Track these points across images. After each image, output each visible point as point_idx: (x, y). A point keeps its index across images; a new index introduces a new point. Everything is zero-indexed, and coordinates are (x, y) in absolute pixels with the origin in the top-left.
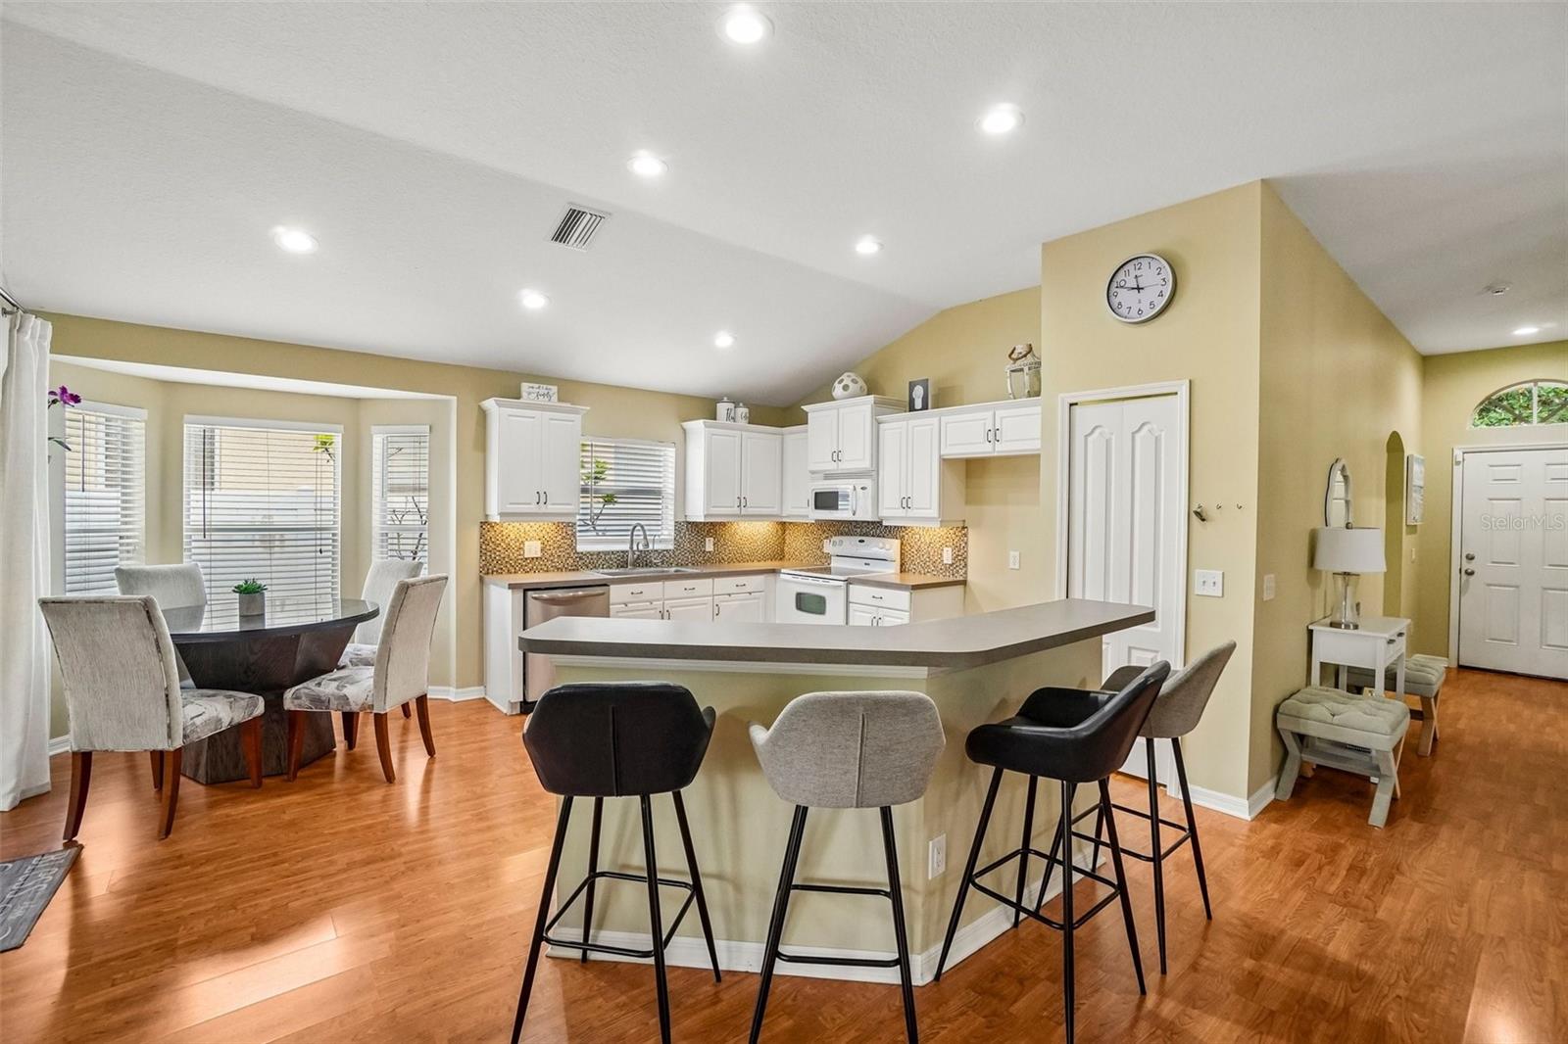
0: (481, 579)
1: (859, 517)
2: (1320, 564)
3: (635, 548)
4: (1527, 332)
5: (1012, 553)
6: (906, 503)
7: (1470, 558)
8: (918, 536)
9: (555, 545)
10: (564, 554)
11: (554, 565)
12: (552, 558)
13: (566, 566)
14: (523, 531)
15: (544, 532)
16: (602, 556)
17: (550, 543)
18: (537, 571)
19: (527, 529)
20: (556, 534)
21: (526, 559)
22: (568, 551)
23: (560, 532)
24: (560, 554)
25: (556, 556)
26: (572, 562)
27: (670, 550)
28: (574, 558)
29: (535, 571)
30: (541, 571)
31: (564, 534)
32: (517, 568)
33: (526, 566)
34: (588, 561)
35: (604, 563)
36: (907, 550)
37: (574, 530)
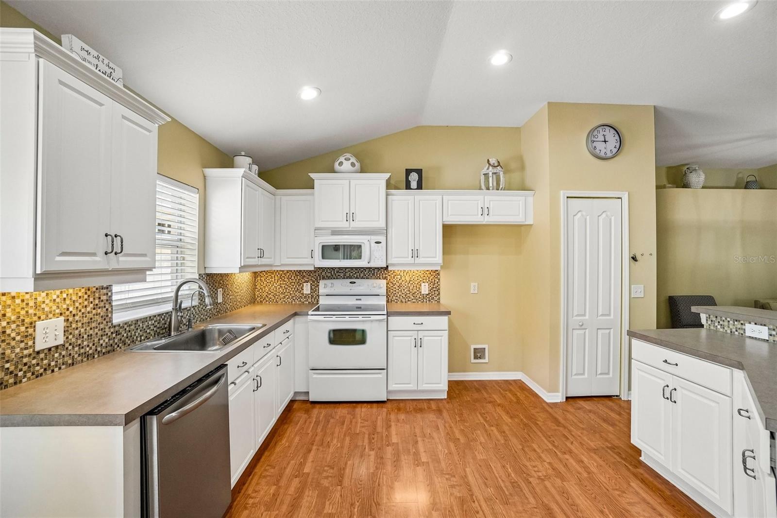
1: (373, 265)
5: (472, 284)
6: (415, 254)
8: (399, 277)
10: (96, 330)
11: (82, 351)
12: (79, 342)
13: (99, 349)
14: (32, 303)
15: (68, 302)
16: (139, 326)
17: (77, 318)
18: (56, 369)
19: (40, 299)
20: (86, 303)
21: (38, 353)
22: (102, 326)
23: (91, 299)
24: (91, 332)
25: (86, 336)
26: (107, 340)
27: (196, 306)
28: (109, 334)
29: (53, 371)
30: (63, 367)
31: (97, 301)
32: (20, 374)
33: (38, 364)
34: (125, 335)
35: (141, 333)
36: (390, 287)
37: (109, 294)
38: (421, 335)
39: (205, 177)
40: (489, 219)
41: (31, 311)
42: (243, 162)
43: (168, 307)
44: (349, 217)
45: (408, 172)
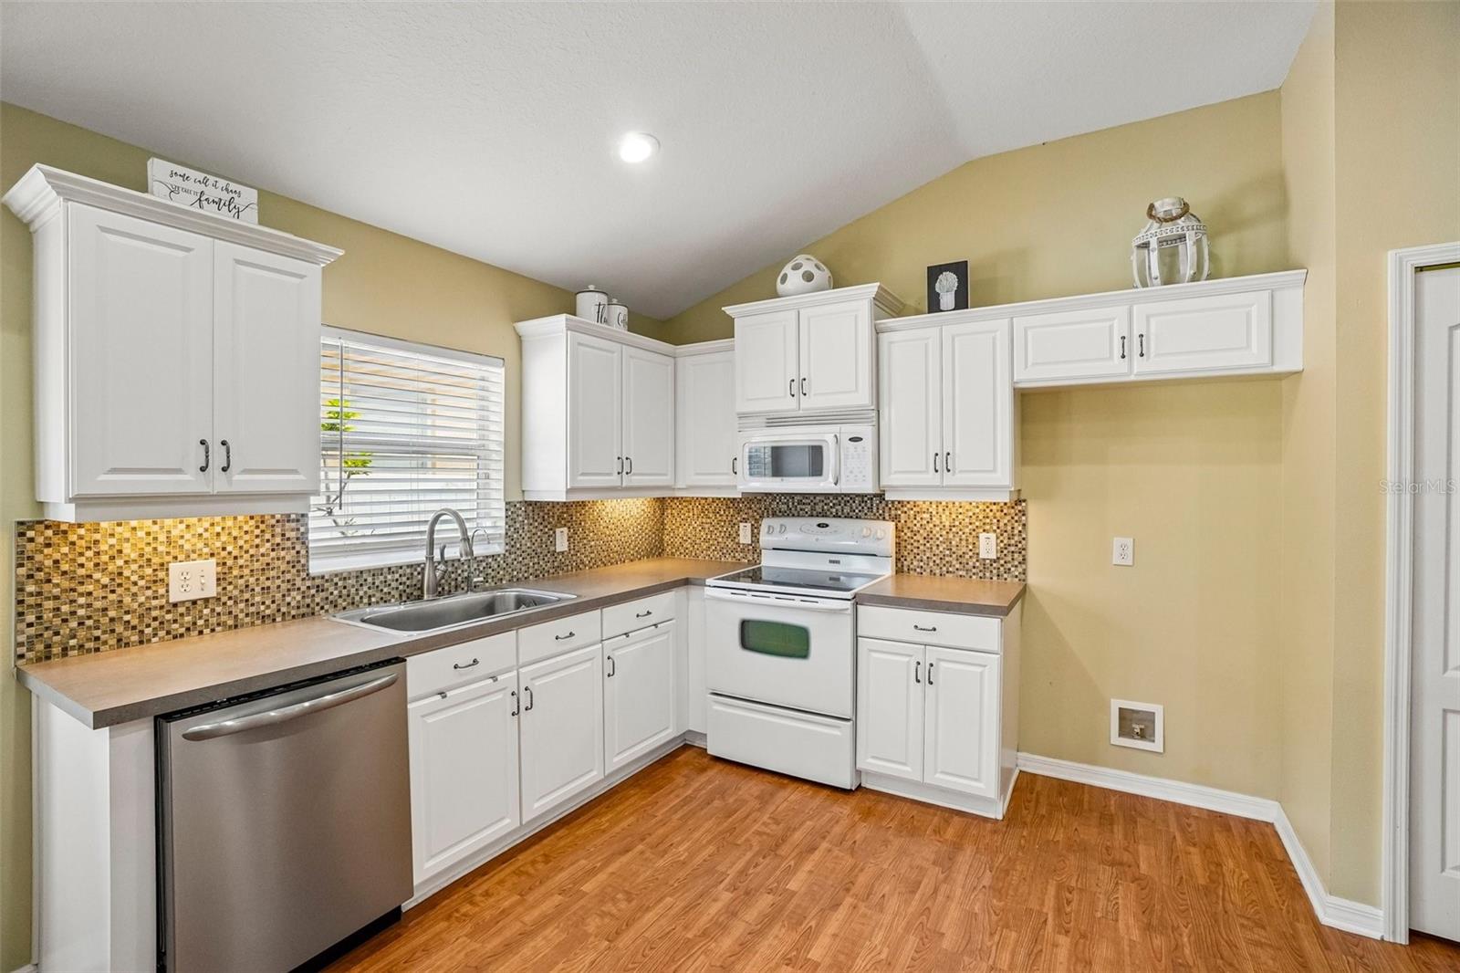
0: (20, 677)
1: (845, 488)
3: (437, 556)
5: (1117, 541)
6: (943, 462)
8: (926, 516)
9: (256, 565)
10: (278, 582)
11: (252, 609)
12: (247, 596)
13: (284, 609)
14: (162, 538)
15: (224, 538)
16: (366, 580)
17: (241, 562)
18: (207, 631)
19: (175, 533)
20: (257, 541)
21: (175, 605)
22: (288, 576)
23: (268, 536)
24: (268, 583)
25: (258, 589)
26: (299, 598)
27: (499, 555)
28: (303, 588)
29: (201, 633)
30: (218, 629)
31: (278, 540)
32: (148, 631)
33: (175, 621)
34: (336, 592)
35: (370, 592)
36: (906, 538)
37: (302, 529)
38: (932, 655)
39: (519, 338)
40: (1139, 370)
41: (161, 548)
42: (588, 302)
43: (419, 556)
44: (799, 387)
45: (934, 273)
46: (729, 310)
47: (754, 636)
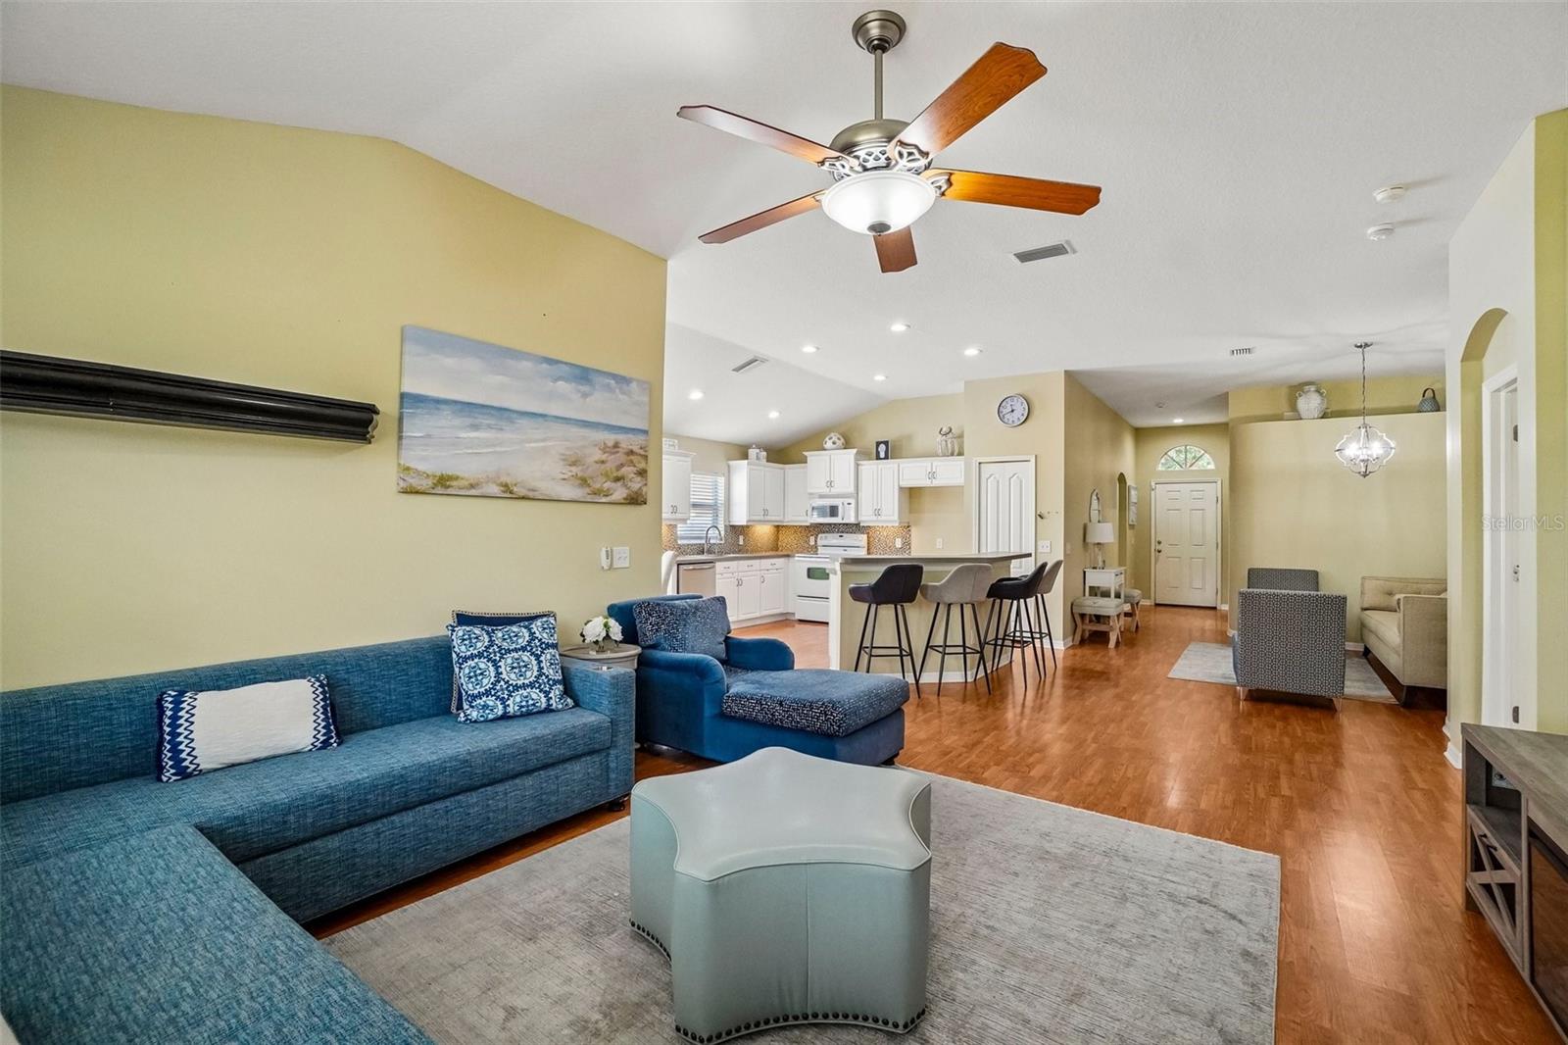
1: (846, 521)
2: (1089, 540)
3: (706, 542)
4: (1178, 421)
5: (938, 540)
6: (877, 513)
7: (1159, 543)
8: (875, 532)
27: (722, 542)
36: (871, 541)
39: (729, 466)
40: (936, 483)
42: (753, 452)
43: (703, 541)
44: (830, 484)
45: (878, 444)
46: (805, 453)
47: (812, 573)
